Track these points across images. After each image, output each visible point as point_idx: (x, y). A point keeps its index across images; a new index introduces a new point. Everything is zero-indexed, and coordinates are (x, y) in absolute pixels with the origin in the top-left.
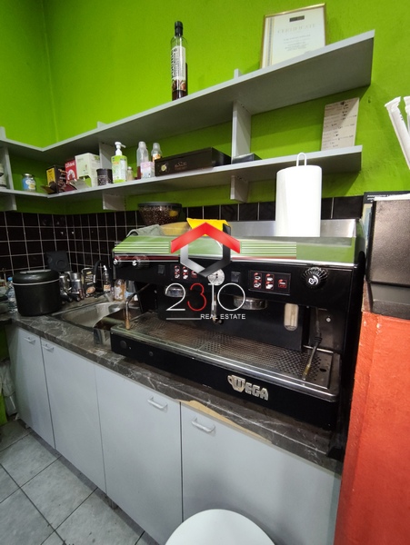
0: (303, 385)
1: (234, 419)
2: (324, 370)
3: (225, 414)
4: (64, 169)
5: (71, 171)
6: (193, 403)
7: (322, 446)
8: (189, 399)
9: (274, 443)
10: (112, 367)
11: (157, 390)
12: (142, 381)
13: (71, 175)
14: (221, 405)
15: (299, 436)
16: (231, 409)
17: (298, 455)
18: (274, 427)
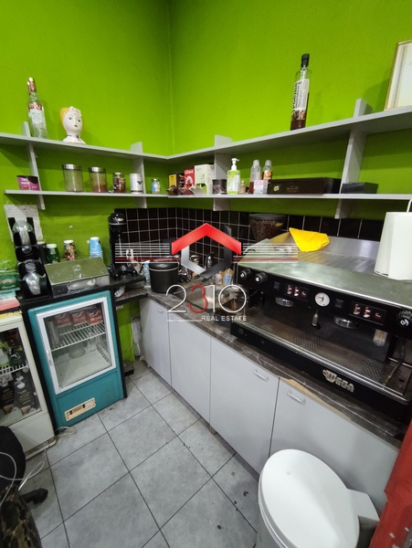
0: (383, 388)
1: (323, 398)
2: (402, 381)
3: (316, 394)
4: (183, 174)
5: (189, 178)
6: (292, 381)
7: (392, 431)
8: (289, 378)
9: (353, 420)
10: (228, 344)
11: (263, 366)
12: (252, 358)
13: (189, 181)
14: (314, 387)
15: (374, 420)
16: (321, 391)
17: (371, 431)
18: (355, 410)
